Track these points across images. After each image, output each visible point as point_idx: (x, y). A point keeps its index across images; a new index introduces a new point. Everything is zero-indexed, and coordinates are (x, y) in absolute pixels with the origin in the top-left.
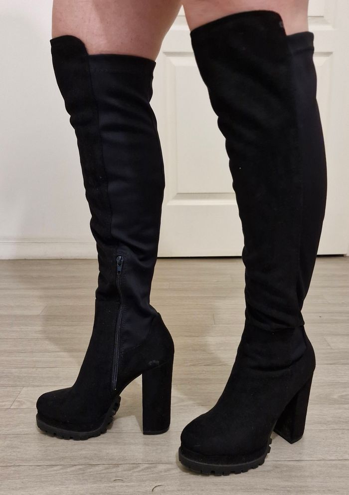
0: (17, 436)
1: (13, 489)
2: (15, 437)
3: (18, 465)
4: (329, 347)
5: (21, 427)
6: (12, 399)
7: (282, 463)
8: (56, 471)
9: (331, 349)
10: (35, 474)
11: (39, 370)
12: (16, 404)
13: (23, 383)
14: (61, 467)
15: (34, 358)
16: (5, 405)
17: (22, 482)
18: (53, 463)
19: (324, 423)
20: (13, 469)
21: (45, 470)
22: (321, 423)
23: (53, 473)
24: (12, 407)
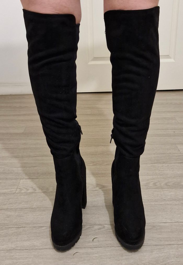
0: (21, 209)
1: (24, 241)
2: (21, 210)
3: (24, 227)
4: (179, 152)
5: (23, 204)
6: (16, 187)
7: (157, 224)
8: (43, 230)
9: (181, 153)
10: (33, 232)
11: (28, 168)
12: (18, 190)
13: (20, 177)
14: (46, 228)
15: (24, 161)
16: (13, 191)
17: (28, 237)
18: (42, 225)
19: (177, 200)
20: (22, 229)
21: (38, 230)
22: (176, 200)
23: (42, 231)
24: (17, 192)
